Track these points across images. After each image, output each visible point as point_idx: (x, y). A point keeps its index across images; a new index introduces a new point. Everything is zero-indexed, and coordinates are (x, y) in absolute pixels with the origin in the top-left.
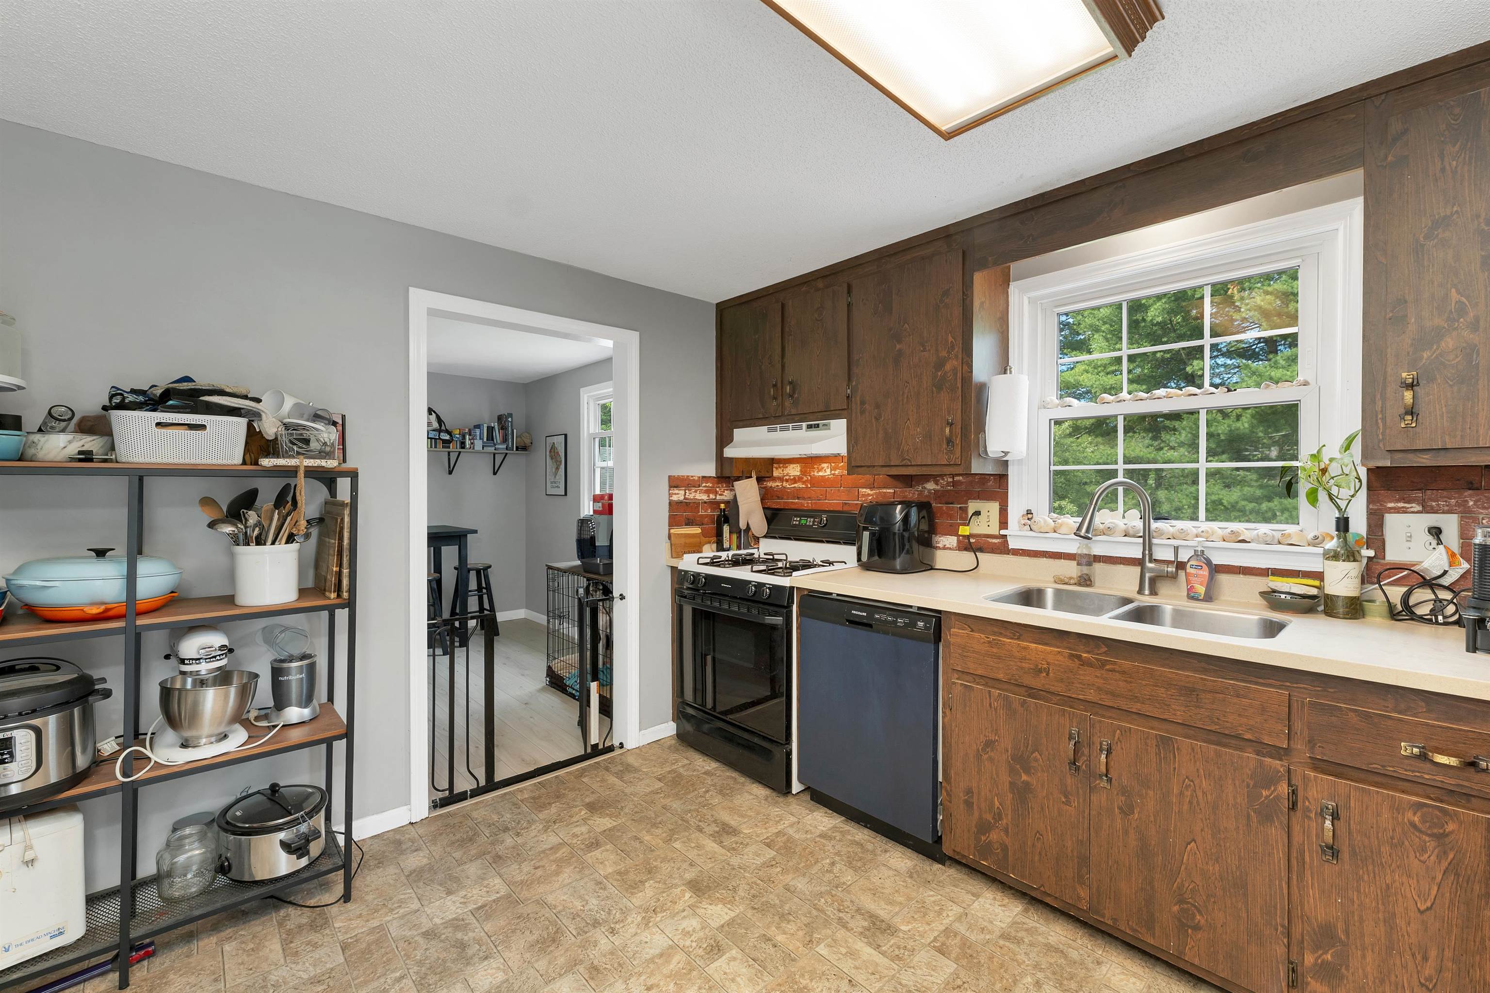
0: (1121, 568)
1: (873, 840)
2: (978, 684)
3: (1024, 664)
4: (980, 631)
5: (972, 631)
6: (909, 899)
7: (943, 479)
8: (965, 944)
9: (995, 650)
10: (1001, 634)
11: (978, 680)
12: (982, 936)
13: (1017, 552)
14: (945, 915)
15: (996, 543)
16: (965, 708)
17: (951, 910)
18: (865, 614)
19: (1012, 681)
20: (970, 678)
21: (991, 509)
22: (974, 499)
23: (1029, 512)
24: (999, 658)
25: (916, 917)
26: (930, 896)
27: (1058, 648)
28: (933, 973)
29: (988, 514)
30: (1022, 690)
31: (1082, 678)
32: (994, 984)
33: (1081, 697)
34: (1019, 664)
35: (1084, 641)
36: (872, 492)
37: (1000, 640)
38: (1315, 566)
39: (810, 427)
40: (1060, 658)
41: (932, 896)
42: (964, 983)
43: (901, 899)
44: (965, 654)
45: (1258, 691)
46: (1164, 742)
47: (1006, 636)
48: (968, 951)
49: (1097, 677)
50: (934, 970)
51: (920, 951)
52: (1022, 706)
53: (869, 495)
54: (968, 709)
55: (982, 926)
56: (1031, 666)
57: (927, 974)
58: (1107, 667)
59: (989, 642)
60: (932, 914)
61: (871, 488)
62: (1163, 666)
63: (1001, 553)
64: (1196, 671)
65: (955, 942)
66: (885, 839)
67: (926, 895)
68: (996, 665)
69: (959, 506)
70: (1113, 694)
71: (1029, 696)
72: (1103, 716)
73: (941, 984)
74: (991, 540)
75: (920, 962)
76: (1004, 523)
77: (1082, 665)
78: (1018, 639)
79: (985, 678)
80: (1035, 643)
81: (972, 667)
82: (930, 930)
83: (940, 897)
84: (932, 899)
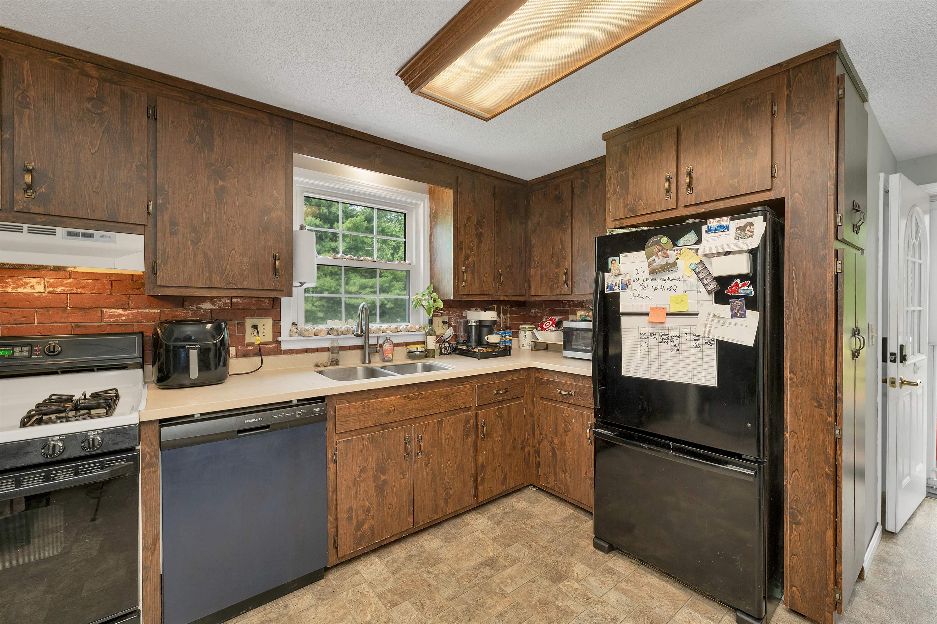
0: (349, 352)
1: (267, 611)
2: (353, 436)
3: (382, 412)
4: (356, 401)
5: (349, 402)
6: (344, 607)
7: (221, 301)
8: (394, 592)
9: (365, 410)
10: (367, 398)
11: (352, 434)
12: (390, 582)
13: (287, 352)
14: (367, 593)
15: (271, 348)
16: (347, 455)
17: (364, 589)
18: (261, 419)
19: (376, 425)
20: (347, 434)
21: (266, 324)
22: (251, 316)
23: (293, 324)
24: (368, 413)
25: (361, 608)
26: (347, 595)
27: (397, 396)
28: (409, 614)
29: (264, 327)
30: (379, 428)
31: (410, 407)
32: (425, 590)
33: (409, 417)
34: (379, 412)
35: (408, 388)
36: (126, 313)
37: (369, 402)
38: (421, 339)
39: (69, 234)
40: (400, 401)
41: (347, 594)
42: (420, 602)
43: (341, 612)
44: (347, 419)
45: (465, 387)
46: (440, 422)
47: (370, 399)
48: (399, 592)
49: (415, 404)
50: (408, 613)
51: (391, 615)
52: (382, 437)
53: (121, 315)
54: (348, 456)
55: (383, 579)
56: (386, 411)
57: (409, 618)
58: (420, 397)
59: (362, 406)
60: (363, 600)
61: (124, 309)
62: (437, 389)
63: (275, 354)
64: (447, 387)
65: (390, 596)
66: (272, 603)
67: (344, 597)
68: (366, 419)
69: (236, 322)
70: (422, 410)
71: (383, 429)
72: (416, 423)
73: (419, 613)
74: (266, 346)
75: (399, 618)
76: (277, 332)
77: (409, 401)
78: (377, 398)
79: (357, 431)
80: (388, 397)
81: (351, 426)
82: (376, 605)
83: (350, 590)
84: (350, 595)
